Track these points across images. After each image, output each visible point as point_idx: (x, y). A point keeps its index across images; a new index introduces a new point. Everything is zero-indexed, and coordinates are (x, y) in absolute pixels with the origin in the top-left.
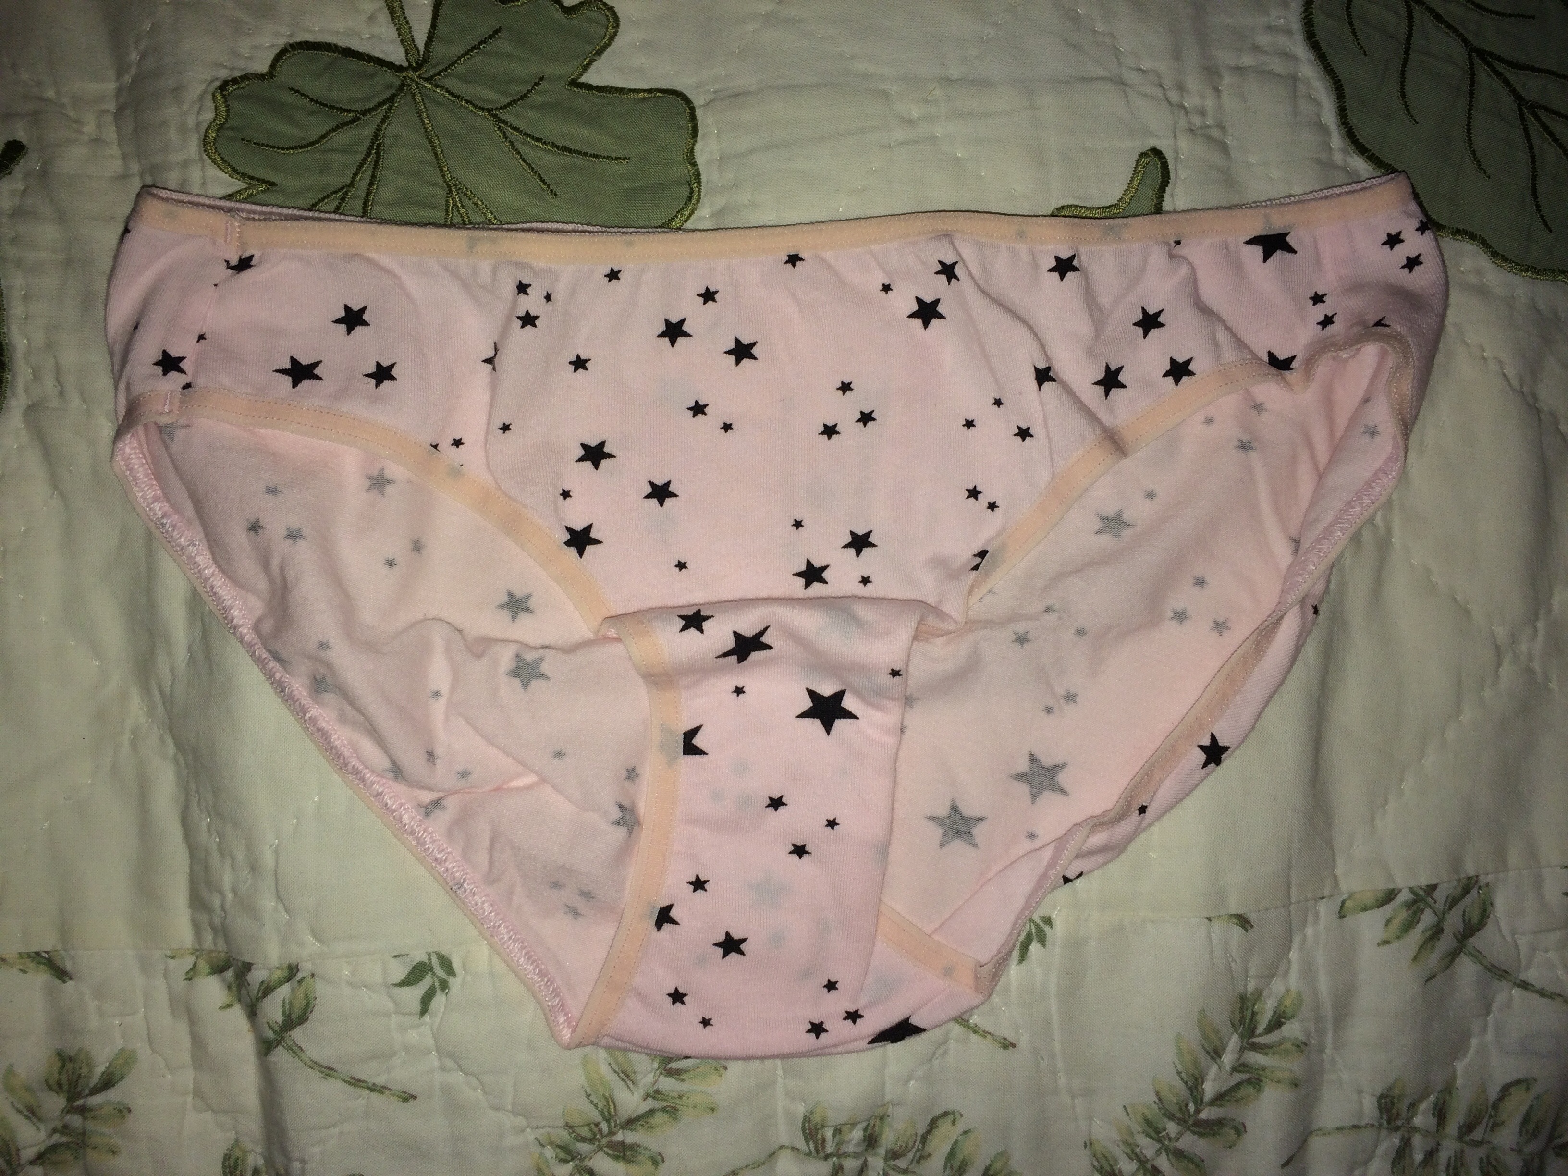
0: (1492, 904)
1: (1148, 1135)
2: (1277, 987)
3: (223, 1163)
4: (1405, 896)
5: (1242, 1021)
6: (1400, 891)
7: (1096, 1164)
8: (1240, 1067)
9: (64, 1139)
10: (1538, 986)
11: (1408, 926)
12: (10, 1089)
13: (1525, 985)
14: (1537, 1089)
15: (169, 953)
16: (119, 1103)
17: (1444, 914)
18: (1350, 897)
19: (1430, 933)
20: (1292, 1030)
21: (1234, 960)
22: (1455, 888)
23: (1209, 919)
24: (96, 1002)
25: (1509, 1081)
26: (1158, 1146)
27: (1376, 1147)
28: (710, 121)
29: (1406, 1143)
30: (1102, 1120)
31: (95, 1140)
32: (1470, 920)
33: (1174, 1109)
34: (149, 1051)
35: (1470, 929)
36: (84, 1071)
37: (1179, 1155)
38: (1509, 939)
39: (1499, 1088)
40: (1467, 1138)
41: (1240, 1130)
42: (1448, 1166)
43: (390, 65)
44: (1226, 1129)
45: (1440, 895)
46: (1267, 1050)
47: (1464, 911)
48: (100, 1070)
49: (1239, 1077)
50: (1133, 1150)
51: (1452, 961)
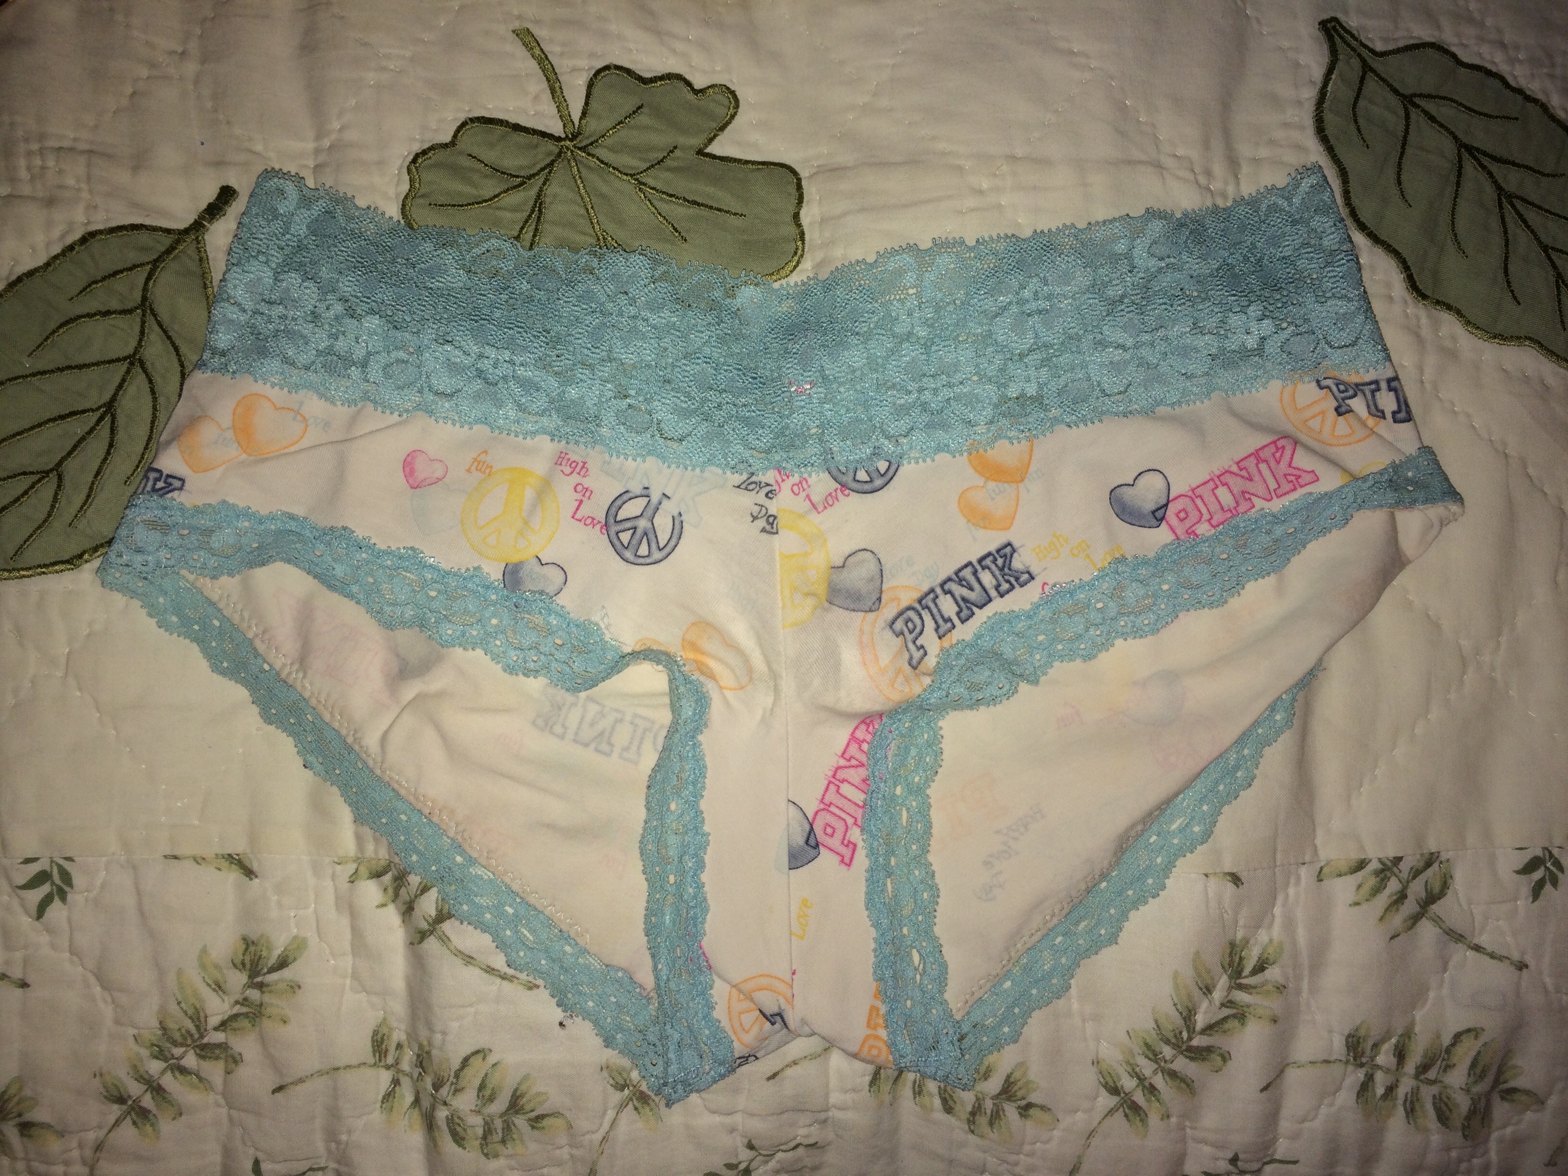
0: (1451, 877)
1: (1147, 1057)
2: (1263, 936)
3: (373, 1037)
4: (1374, 865)
5: (1230, 965)
6: (1371, 860)
7: (1102, 1080)
8: (1228, 1003)
9: (244, 1010)
10: (1489, 950)
11: (1376, 891)
12: (203, 967)
13: (1477, 948)
14: (1483, 1039)
15: (336, 860)
16: (291, 981)
17: (1408, 882)
18: (1327, 864)
19: (1395, 898)
20: (1273, 974)
21: (1226, 911)
22: (1418, 861)
23: (1206, 875)
24: (276, 897)
25: (1460, 1030)
26: (1156, 1066)
27: (1343, 1080)
28: (813, 190)
29: (1370, 1078)
30: (1108, 1042)
31: (269, 1011)
32: (1431, 890)
33: (1170, 1036)
34: (318, 940)
35: (1431, 898)
36: (264, 954)
37: (1173, 1075)
38: (1466, 908)
39: (1451, 1035)
40: (1422, 1077)
41: (1225, 1057)
42: (1406, 1100)
43: (551, 136)
44: (1213, 1056)
45: (1405, 867)
46: (1251, 990)
47: (1427, 882)
48: (277, 953)
49: (1226, 1012)
50: (1133, 1070)
51: (1414, 924)
